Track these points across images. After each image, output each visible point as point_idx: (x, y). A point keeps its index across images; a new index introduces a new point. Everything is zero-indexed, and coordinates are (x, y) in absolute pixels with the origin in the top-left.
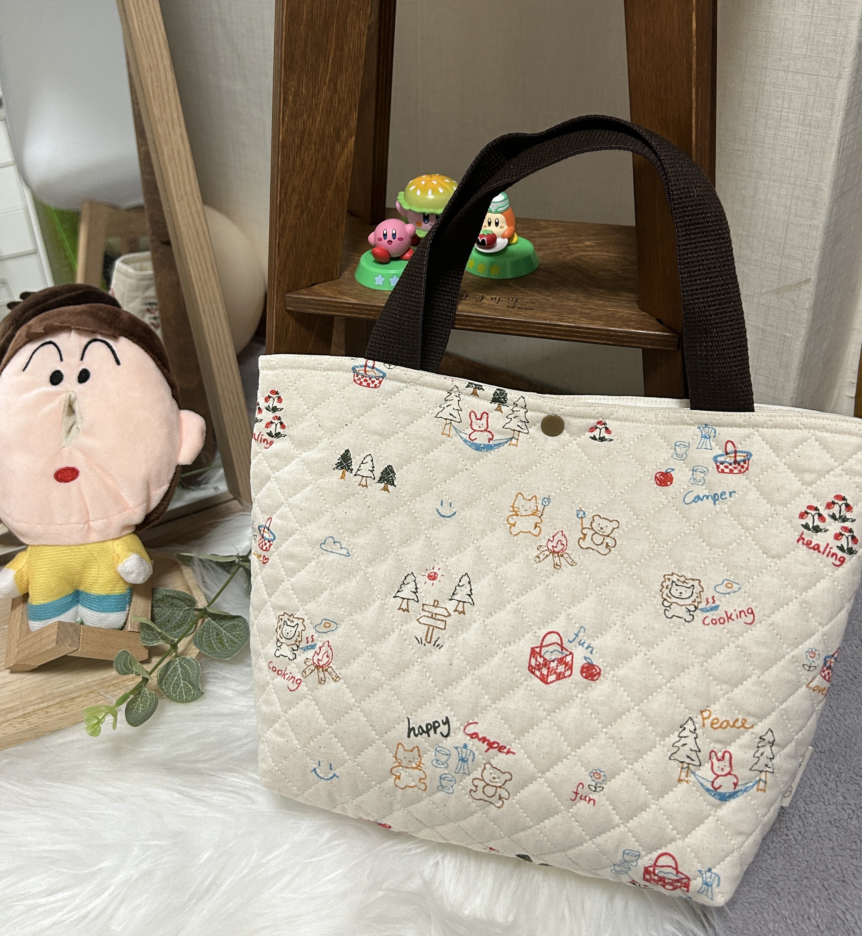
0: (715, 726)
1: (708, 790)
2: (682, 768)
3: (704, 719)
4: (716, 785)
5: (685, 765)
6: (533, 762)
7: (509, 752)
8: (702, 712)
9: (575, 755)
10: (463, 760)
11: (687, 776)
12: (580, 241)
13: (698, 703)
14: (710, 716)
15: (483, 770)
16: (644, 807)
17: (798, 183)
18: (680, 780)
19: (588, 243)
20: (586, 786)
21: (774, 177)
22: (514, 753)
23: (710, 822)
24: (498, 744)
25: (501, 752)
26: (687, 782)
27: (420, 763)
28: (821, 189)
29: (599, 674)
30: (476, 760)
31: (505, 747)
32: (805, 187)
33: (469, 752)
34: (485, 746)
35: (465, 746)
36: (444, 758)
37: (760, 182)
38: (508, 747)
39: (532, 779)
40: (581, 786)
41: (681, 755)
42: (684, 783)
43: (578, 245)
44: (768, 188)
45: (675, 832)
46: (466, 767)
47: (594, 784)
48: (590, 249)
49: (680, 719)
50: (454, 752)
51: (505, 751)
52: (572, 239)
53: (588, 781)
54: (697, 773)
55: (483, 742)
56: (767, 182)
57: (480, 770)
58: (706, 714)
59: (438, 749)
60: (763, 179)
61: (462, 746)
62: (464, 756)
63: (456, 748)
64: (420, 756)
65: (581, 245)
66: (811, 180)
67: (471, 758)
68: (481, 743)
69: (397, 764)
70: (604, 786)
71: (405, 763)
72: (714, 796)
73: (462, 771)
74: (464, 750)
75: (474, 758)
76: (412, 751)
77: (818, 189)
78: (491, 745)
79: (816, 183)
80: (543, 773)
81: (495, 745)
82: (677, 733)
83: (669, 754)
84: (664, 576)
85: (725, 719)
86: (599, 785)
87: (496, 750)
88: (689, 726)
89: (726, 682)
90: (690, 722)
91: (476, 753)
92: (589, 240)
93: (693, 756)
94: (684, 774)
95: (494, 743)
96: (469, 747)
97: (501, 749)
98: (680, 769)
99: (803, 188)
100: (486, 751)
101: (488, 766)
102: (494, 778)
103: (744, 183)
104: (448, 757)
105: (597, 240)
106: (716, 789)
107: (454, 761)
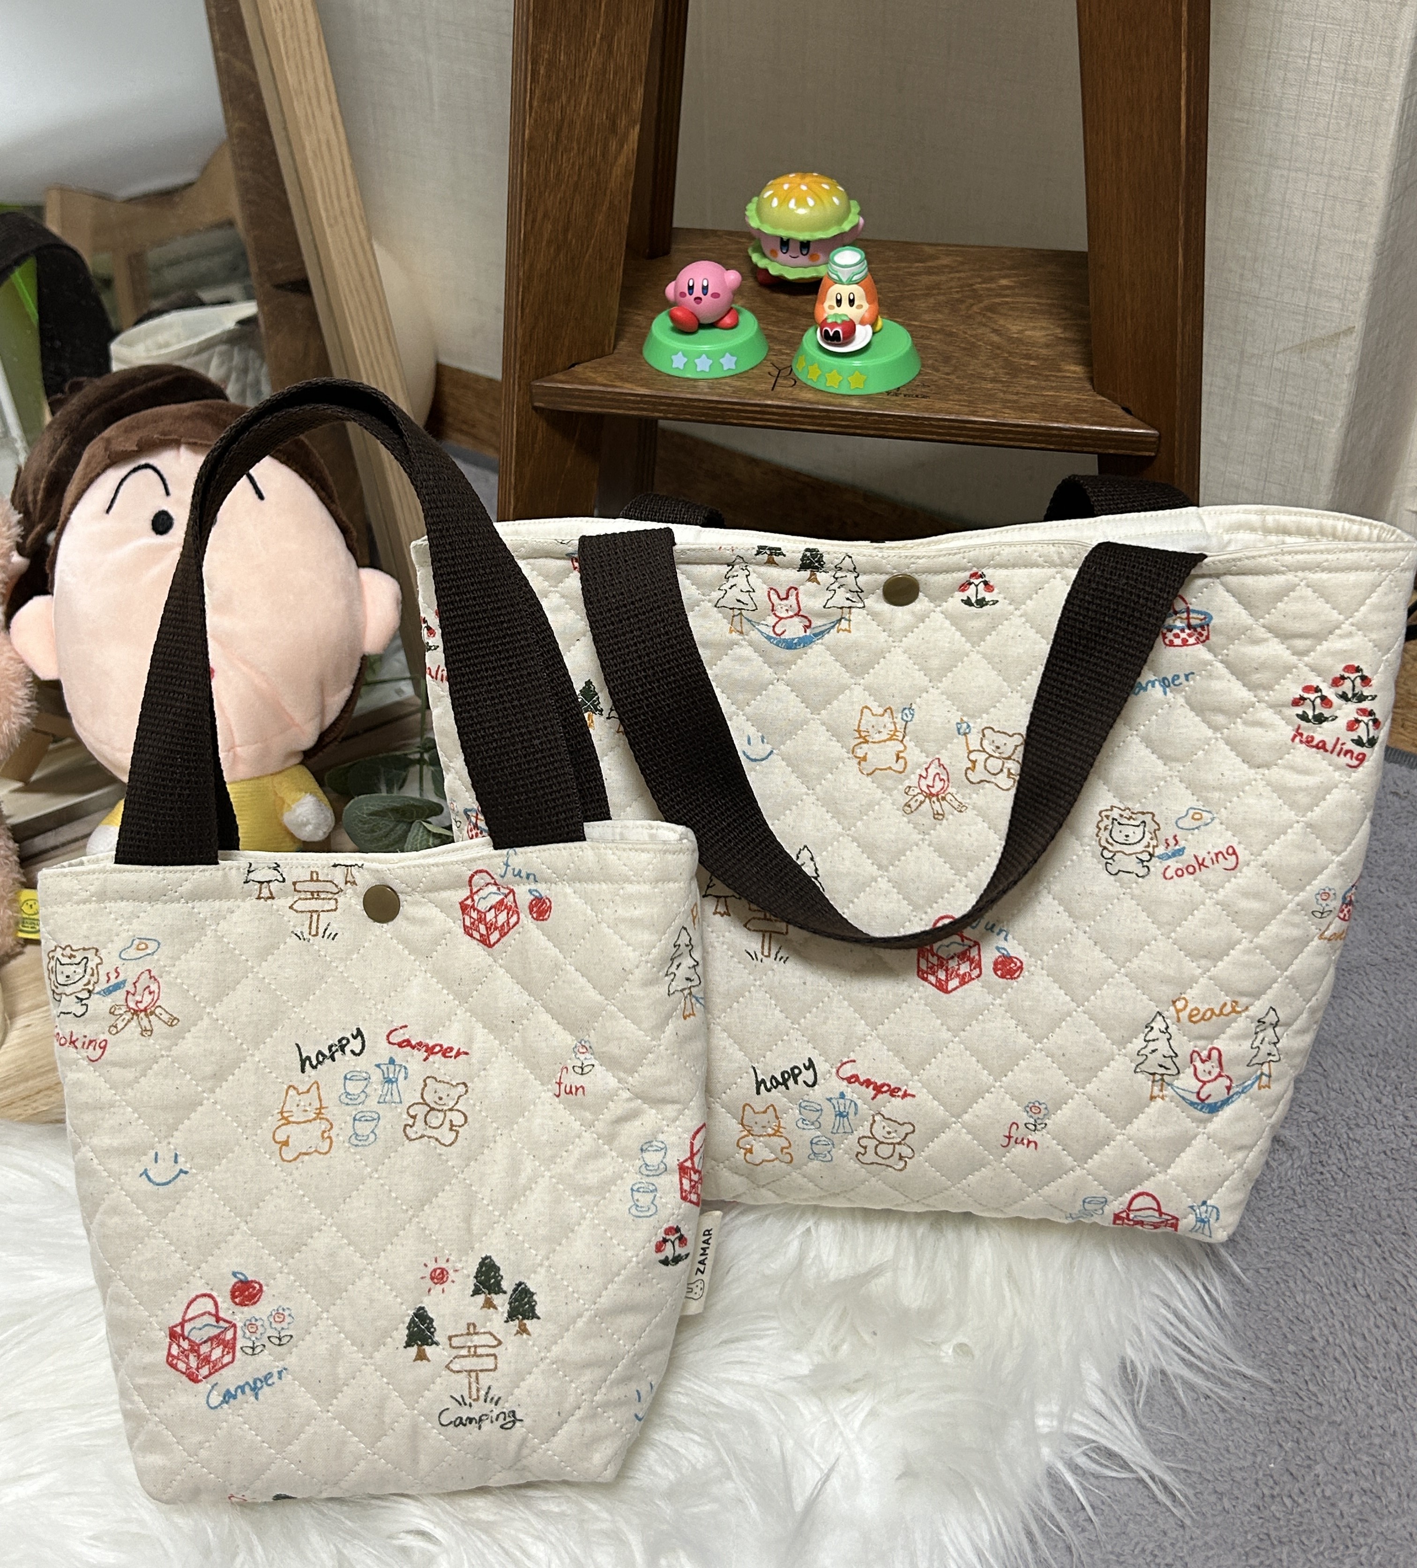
0: (1194, 1019)
1: (1192, 1104)
2: (1154, 1081)
3: (1178, 1011)
4: (1203, 1096)
5: (1158, 1077)
6: (942, 1104)
7: (905, 1095)
8: (1174, 1002)
9: (1001, 1087)
10: (840, 1115)
11: (1161, 1090)
12: (992, 279)
13: (1168, 991)
14: (1186, 1006)
15: (872, 1125)
16: (1108, 1139)
17: (1336, 174)
18: (1152, 1098)
19: (1004, 282)
20: (1022, 1126)
21: (1298, 165)
22: (913, 1096)
23: (1199, 1143)
24: (889, 1086)
25: (893, 1096)
26: (1163, 1098)
27: (779, 1126)
28: (1372, 183)
29: (1021, 968)
30: (860, 1112)
31: (899, 1089)
32: (1347, 179)
33: (848, 1103)
34: (871, 1091)
35: (842, 1095)
36: (814, 1116)
37: (1275, 172)
38: (904, 1089)
39: (945, 1126)
40: (1015, 1126)
41: (1152, 1064)
42: (1159, 1100)
43: (988, 286)
44: (1287, 182)
45: (1152, 1164)
46: (846, 1124)
47: (1032, 1121)
48: (1008, 292)
49: (1145, 1015)
50: (827, 1106)
51: (900, 1093)
52: (979, 276)
53: (1024, 1118)
54: (1176, 1083)
55: (867, 1087)
56: (1285, 173)
57: (867, 1124)
58: (1180, 1005)
59: (803, 1104)
60: (1278, 167)
61: (838, 1095)
62: (842, 1109)
63: (830, 1100)
64: (777, 1118)
65: (993, 286)
66: (1355, 169)
67: (852, 1111)
68: (864, 1087)
69: (746, 1133)
70: (1047, 1121)
71: (756, 1130)
72: (1201, 1110)
73: (841, 1130)
74: (841, 1101)
75: (856, 1109)
76: (765, 1112)
77: (1368, 183)
78: (878, 1089)
79: (1365, 174)
80: (959, 1116)
81: (885, 1088)
82: (1142, 1036)
83: (1134, 1065)
84: (1100, 813)
85: (1207, 1007)
86: (1039, 1121)
87: (887, 1095)
88: (1159, 1024)
89: (1205, 957)
90: (1159, 1018)
91: (859, 1102)
92: (1004, 277)
93: (1168, 1063)
94: (1156, 1089)
95: (883, 1085)
96: (848, 1096)
97: (893, 1092)
98: (1150, 1083)
99: (1342, 182)
100: (873, 1098)
101: (877, 1118)
102: (889, 1133)
103: (1248, 174)
104: (818, 1114)
105: (1017, 275)
106: (1203, 1101)
107: (828, 1118)
